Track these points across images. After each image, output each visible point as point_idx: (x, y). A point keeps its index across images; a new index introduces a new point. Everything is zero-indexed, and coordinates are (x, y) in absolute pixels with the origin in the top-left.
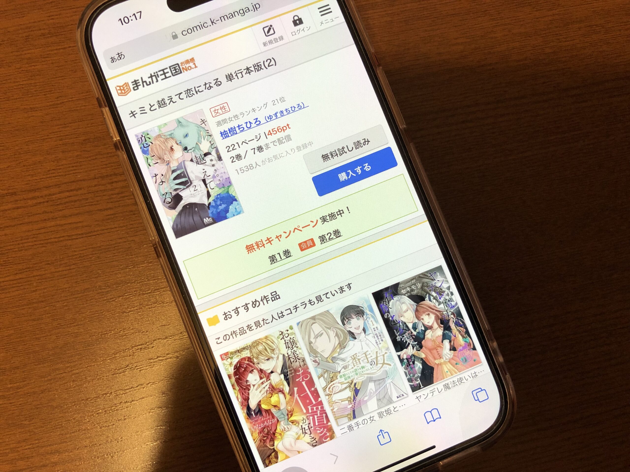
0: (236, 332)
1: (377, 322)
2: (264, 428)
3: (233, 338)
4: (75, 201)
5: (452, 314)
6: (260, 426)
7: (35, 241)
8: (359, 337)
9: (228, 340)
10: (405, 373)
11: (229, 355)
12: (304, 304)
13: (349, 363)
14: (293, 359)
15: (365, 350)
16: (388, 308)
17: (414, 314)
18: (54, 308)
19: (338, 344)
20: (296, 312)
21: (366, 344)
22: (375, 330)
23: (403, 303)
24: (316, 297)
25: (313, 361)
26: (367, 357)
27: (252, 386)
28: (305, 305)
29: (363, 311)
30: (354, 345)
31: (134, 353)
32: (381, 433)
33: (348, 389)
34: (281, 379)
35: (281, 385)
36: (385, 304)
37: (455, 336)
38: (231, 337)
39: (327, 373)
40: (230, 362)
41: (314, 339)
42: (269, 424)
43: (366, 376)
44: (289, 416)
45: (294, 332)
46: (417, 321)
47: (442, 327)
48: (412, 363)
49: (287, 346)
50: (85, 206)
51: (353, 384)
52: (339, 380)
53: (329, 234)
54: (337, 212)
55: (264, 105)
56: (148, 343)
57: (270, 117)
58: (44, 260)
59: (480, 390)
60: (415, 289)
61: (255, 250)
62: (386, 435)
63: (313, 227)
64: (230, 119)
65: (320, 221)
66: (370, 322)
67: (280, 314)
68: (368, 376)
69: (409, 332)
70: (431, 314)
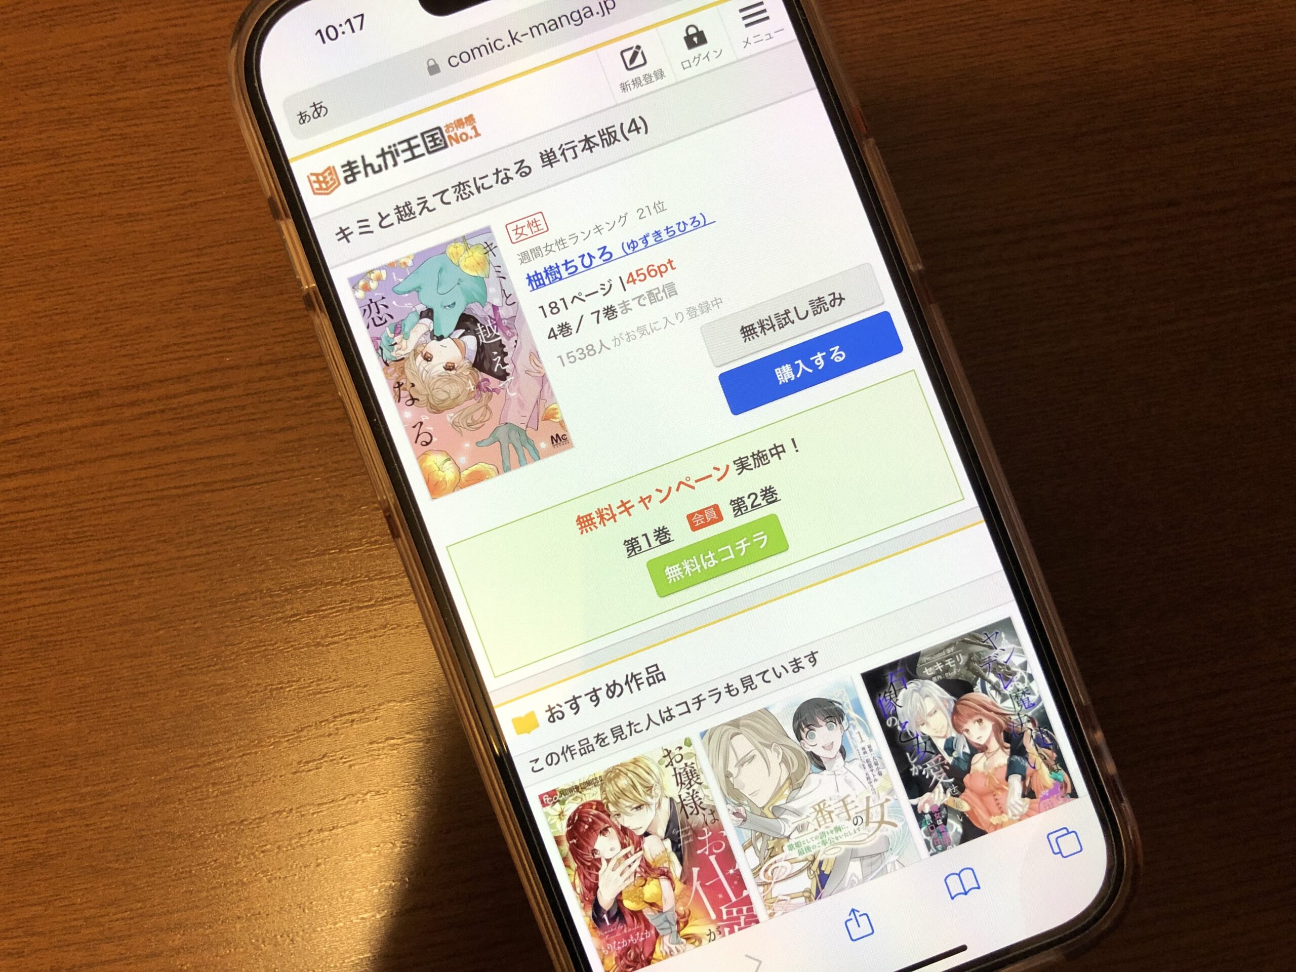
0: (572, 749)
1: (870, 734)
3: (567, 761)
4: (219, 411)
5: (1028, 721)
6: (621, 945)
8: (832, 767)
9: (556, 764)
10: (927, 842)
11: (558, 797)
12: (716, 693)
13: (809, 820)
14: (692, 807)
15: (842, 794)
16: (895, 705)
17: (950, 719)
19: (787, 780)
20: (698, 709)
21: (846, 780)
22: (865, 753)
23: (927, 696)
24: (741, 679)
25: (734, 814)
26: (846, 808)
27: (604, 863)
28: (718, 695)
29: (842, 711)
30: (820, 782)
32: (852, 916)
33: (805, 873)
34: (666, 849)
35: (666, 861)
36: (889, 698)
37: (1034, 768)
38: (562, 758)
39: (761, 838)
40: (560, 810)
41: (737, 769)
42: (638, 941)
43: (844, 847)
44: (682, 925)
45: (693, 752)
46: (954, 734)
47: (1007, 748)
48: (941, 823)
49: (679, 781)
51: (816, 863)
52: (787, 853)
53: (753, 497)
54: (770, 450)
55: (621, 217)
56: (367, 710)
57: (632, 245)
58: (156, 533)
59: (1065, 832)
60: (952, 668)
61: (596, 527)
62: (863, 920)
63: (719, 480)
64: (549, 249)
65: (733, 467)
67: (665, 712)
68: (847, 846)
69: (937, 757)
70: (985, 721)
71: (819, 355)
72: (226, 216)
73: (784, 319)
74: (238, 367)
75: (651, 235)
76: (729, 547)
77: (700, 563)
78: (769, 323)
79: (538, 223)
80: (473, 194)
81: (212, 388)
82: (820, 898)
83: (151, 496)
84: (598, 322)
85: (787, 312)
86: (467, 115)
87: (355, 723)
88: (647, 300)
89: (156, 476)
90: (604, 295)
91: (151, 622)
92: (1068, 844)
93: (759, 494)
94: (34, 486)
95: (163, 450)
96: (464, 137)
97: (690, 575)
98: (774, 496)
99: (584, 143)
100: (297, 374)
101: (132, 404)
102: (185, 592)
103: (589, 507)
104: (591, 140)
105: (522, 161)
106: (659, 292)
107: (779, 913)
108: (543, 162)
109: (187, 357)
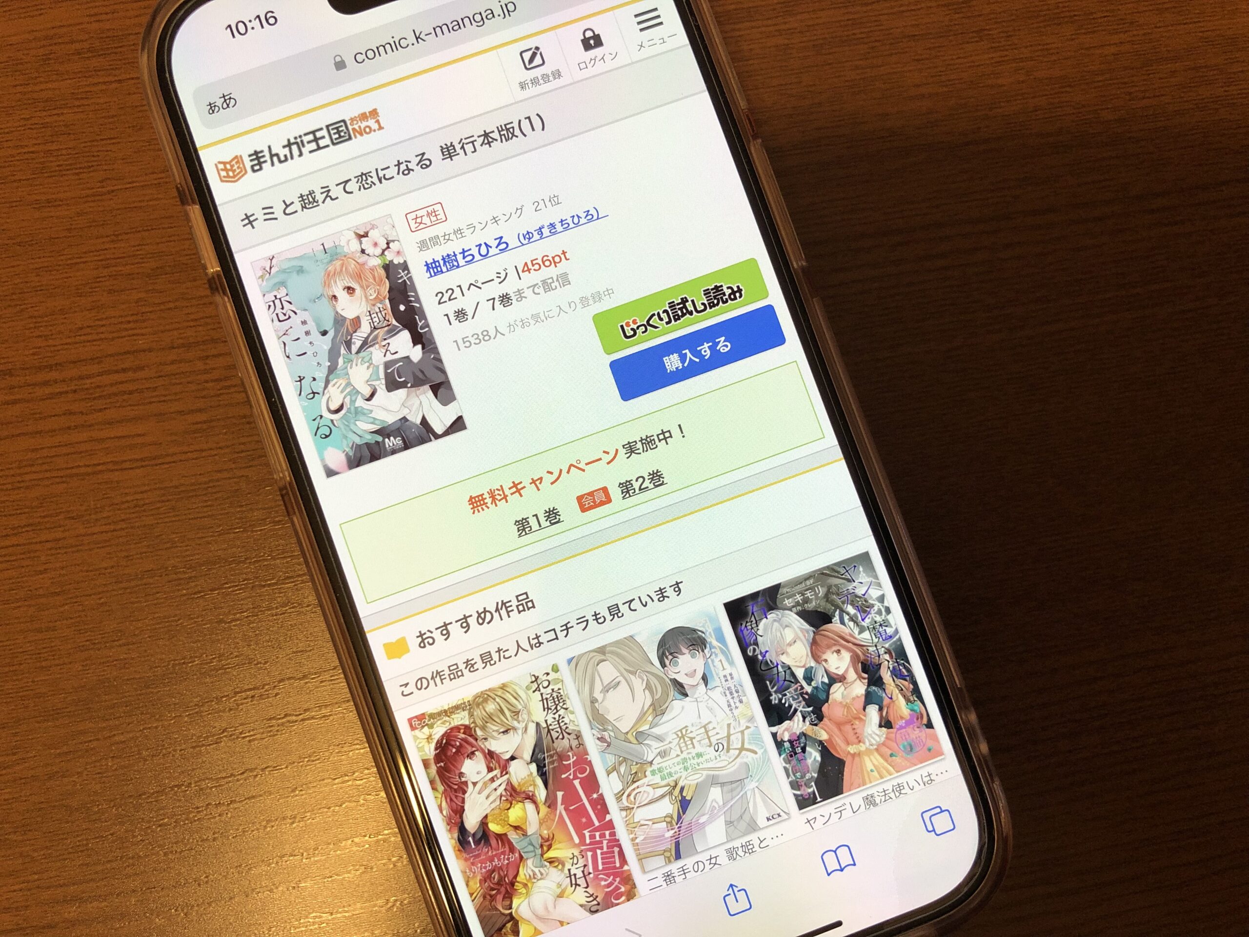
0: (441, 674)
1: (731, 663)
2: (493, 871)
3: (436, 685)
4: (131, 393)
5: (886, 653)
6: (485, 868)
7: (46, 471)
8: (695, 693)
9: (425, 689)
10: (786, 769)
11: (426, 721)
12: (583, 621)
13: (672, 745)
14: (558, 732)
15: (704, 721)
16: (756, 634)
17: (809, 649)
18: (80, 608)
19: (650, 706)
20: (566, 636)
21: (708, 707)
22: (727, 680)
23: (787, 626)
24: (608, 608)
25: (598, 739)
26: (708, 735)
27: (470, 786)
28: (585, 623)
29: (704, 639)
30: (683, 708)
31: (238, 705)
32: (731, 891)
33: (668, 797)
34: (531, 773)
35: (531, 785)
36: (750, 627)
37: (891, 698)
38: (432, 682)
39: (624, 763)
40: (428, 734)
41: (602, 695)
42: (502, 864)
43: (705, 773)
44: (545, 848)
45: (560, 678)
46: (813, 664)
47: (864, 679)
48: (800, 751)
49: (546, 706)
50: (151, 403)
51: (678, 789)
52: (650, 778)
55: (517, 209)
57: (527, 236)
58: (64, 510)
60: (812, 599)
64: (447, 238)
66: (717, 663)
67: (533, 639)
68: (708, 772)
69: (796, 686)
70: (843, 652)
71: (707, 345)
75: (546, 227)
79: (437, 213)
80: (375, 184)
82: (681, 823)
84: (494, 309)
86: (371, 109)
88: (542, 288)
90: (500, 283)
99: (483, 138)
105: (423, 154)
106: (554, 282)
107: (642, 838)
108: (444, 155)
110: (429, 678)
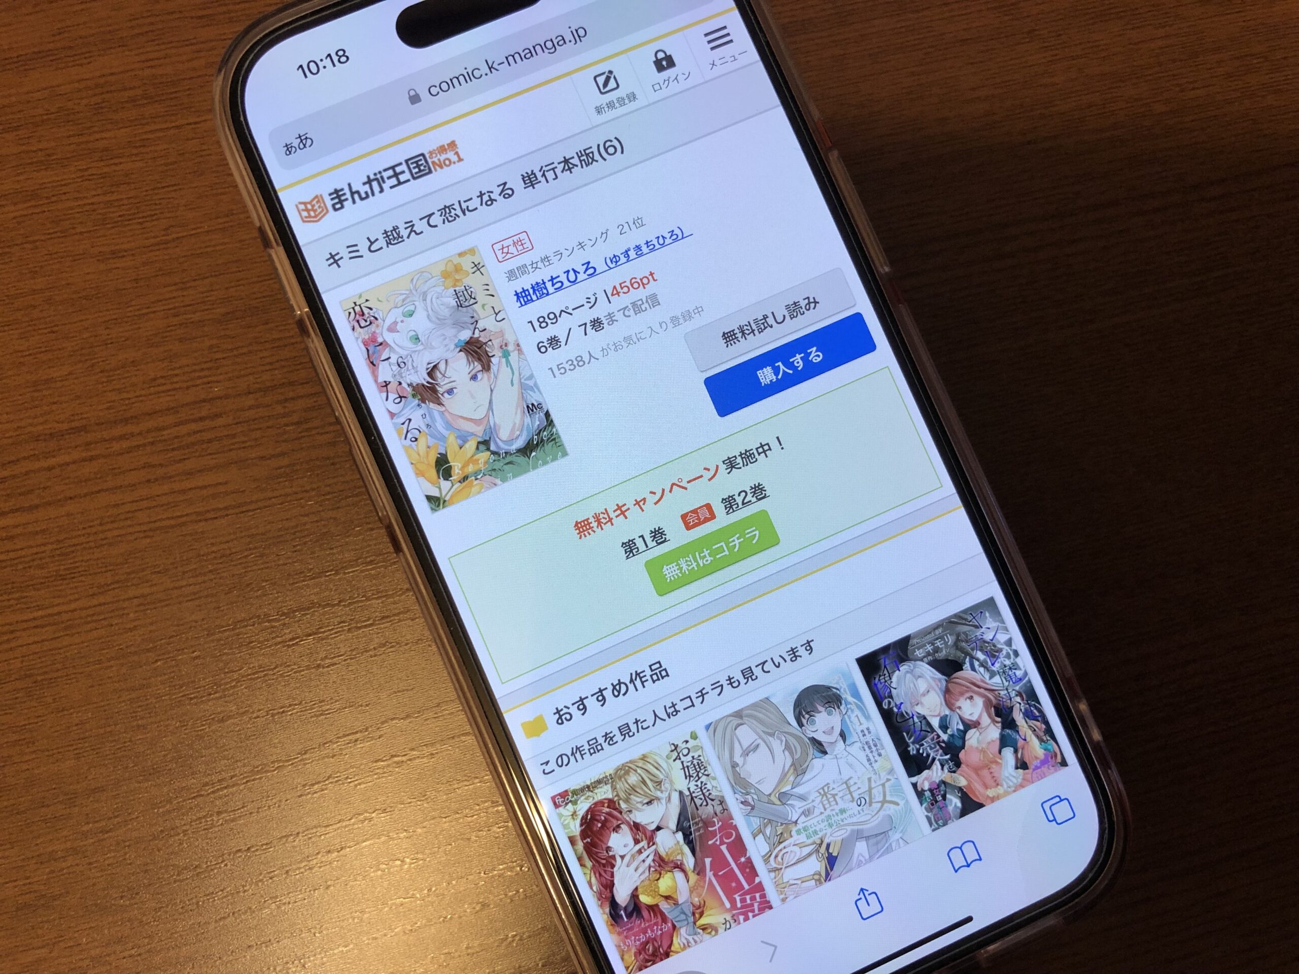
0: (581, 749)
1: (868, 717)
2: (647, 943)
3: (577, 761)
4: (210, 441)
5: (1017, 695)
6: (639, 940)
8: (834, 750)
9: (567, 765)
10: (928, 818)
11: (570, 799)
12: (718, 686)
13: (815, 804)
14: (701, 799)
15: (845, 776)
16: (890, 687)
17: (942, 697)
19: (791, 766)
20: (702, 703)
21: (847, 763)
22: (864, 735)
23: (919, 677)
24: (742, 671)
25: (742, 803)
26: (849, 790)
27: (618, 859)
28: (720, 688)
29: (840, 696)
30: (823, 766)
33: (814, 856)
34: (678, 842)
35: (679, 854)
36: (883, 680)
37: (1025, 740)
38: (572, 758)
39: (770, 825)
40: (572, 810)
41: (743, 758)
42: (656, 935)
43: (849, 828)
44: (697, 916)
45: (700, 744)
46: (947, 712)
47: (998, 722)
48: (941, 798)
49: (687, 774)
51: (824, 846)
52: (796, 838)
53: (743, 494)
54: (757, 449)
55: (602, 234)
56: (370, 729)
57: (614, 260)
59: (1058, 799)
60: (942, 648)
61: (594, 531)
62: (872, 899)
63: (710, 480)
64: (535, 266)
65: (722, 467)
66: (855, 720)
67: (670, 708)
68: (853, 827)
69: (932, 735)
70: (976, 697)
71: (798, 356)
72: (209, 249)
73: (763, 324)
74: (227, 397)
75: (632, 250)
76: (723, 544)
77: (696, 561)
78: (749, 328)
79: (523, 242)
80: (459, 217)
81: (201, 419)
82: (830, 880)
83: (144, 528)
84: (586, 334)
85: (765, 317)
86: (449, 142)
87: (359, 742)
88: (632, 310)
89: (149, 508)
90: (590, 308)
91: (148, 654)
92: (1062, 811)
93: (749, 492)
94: (24, 524)
95: (154, 482)
96: (447, 162)
97: (687, 572)
98: (764, 492)
99: (563, 164)
100: (286, 400)
101: (122, 437)
102: (181, 623)
103: (586, 513)
104: (571, 161)
105: (505, 184)
106: (643, 303)
107: (791, 897)
108: (525, 184)
109: (174, 389)
110: (569, 754)
